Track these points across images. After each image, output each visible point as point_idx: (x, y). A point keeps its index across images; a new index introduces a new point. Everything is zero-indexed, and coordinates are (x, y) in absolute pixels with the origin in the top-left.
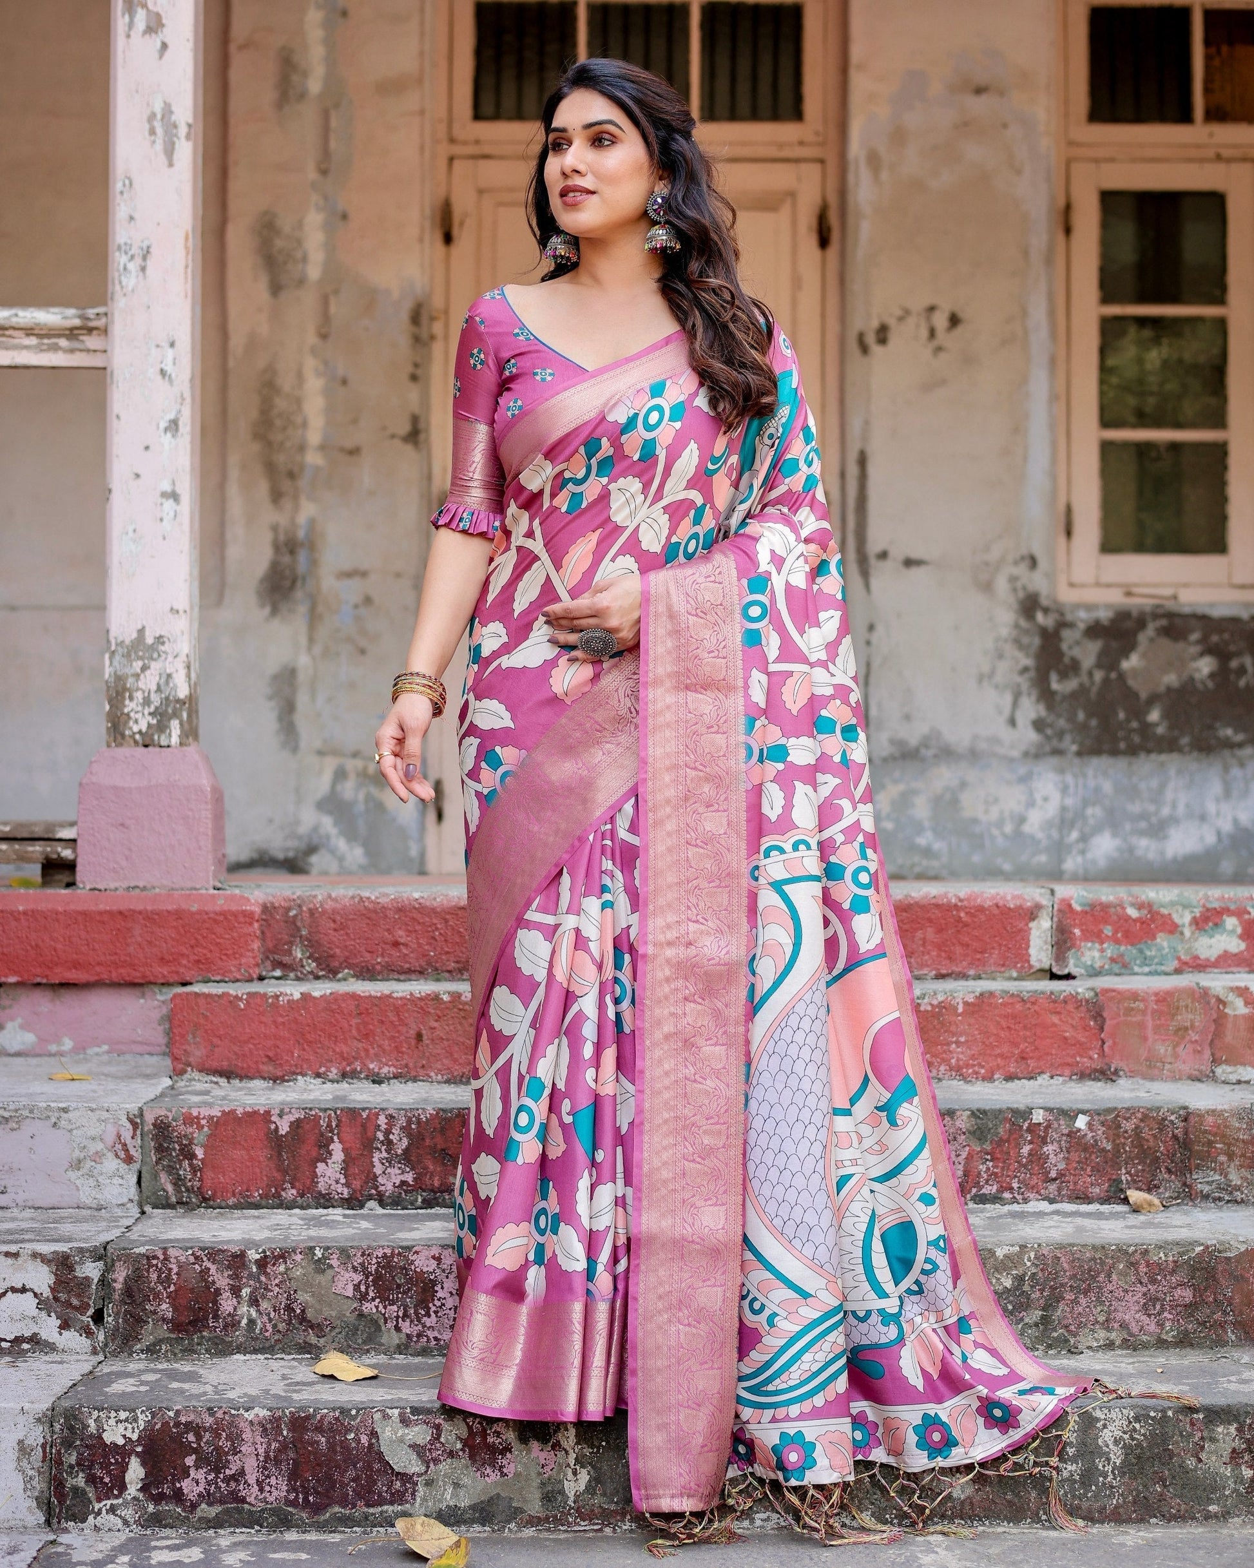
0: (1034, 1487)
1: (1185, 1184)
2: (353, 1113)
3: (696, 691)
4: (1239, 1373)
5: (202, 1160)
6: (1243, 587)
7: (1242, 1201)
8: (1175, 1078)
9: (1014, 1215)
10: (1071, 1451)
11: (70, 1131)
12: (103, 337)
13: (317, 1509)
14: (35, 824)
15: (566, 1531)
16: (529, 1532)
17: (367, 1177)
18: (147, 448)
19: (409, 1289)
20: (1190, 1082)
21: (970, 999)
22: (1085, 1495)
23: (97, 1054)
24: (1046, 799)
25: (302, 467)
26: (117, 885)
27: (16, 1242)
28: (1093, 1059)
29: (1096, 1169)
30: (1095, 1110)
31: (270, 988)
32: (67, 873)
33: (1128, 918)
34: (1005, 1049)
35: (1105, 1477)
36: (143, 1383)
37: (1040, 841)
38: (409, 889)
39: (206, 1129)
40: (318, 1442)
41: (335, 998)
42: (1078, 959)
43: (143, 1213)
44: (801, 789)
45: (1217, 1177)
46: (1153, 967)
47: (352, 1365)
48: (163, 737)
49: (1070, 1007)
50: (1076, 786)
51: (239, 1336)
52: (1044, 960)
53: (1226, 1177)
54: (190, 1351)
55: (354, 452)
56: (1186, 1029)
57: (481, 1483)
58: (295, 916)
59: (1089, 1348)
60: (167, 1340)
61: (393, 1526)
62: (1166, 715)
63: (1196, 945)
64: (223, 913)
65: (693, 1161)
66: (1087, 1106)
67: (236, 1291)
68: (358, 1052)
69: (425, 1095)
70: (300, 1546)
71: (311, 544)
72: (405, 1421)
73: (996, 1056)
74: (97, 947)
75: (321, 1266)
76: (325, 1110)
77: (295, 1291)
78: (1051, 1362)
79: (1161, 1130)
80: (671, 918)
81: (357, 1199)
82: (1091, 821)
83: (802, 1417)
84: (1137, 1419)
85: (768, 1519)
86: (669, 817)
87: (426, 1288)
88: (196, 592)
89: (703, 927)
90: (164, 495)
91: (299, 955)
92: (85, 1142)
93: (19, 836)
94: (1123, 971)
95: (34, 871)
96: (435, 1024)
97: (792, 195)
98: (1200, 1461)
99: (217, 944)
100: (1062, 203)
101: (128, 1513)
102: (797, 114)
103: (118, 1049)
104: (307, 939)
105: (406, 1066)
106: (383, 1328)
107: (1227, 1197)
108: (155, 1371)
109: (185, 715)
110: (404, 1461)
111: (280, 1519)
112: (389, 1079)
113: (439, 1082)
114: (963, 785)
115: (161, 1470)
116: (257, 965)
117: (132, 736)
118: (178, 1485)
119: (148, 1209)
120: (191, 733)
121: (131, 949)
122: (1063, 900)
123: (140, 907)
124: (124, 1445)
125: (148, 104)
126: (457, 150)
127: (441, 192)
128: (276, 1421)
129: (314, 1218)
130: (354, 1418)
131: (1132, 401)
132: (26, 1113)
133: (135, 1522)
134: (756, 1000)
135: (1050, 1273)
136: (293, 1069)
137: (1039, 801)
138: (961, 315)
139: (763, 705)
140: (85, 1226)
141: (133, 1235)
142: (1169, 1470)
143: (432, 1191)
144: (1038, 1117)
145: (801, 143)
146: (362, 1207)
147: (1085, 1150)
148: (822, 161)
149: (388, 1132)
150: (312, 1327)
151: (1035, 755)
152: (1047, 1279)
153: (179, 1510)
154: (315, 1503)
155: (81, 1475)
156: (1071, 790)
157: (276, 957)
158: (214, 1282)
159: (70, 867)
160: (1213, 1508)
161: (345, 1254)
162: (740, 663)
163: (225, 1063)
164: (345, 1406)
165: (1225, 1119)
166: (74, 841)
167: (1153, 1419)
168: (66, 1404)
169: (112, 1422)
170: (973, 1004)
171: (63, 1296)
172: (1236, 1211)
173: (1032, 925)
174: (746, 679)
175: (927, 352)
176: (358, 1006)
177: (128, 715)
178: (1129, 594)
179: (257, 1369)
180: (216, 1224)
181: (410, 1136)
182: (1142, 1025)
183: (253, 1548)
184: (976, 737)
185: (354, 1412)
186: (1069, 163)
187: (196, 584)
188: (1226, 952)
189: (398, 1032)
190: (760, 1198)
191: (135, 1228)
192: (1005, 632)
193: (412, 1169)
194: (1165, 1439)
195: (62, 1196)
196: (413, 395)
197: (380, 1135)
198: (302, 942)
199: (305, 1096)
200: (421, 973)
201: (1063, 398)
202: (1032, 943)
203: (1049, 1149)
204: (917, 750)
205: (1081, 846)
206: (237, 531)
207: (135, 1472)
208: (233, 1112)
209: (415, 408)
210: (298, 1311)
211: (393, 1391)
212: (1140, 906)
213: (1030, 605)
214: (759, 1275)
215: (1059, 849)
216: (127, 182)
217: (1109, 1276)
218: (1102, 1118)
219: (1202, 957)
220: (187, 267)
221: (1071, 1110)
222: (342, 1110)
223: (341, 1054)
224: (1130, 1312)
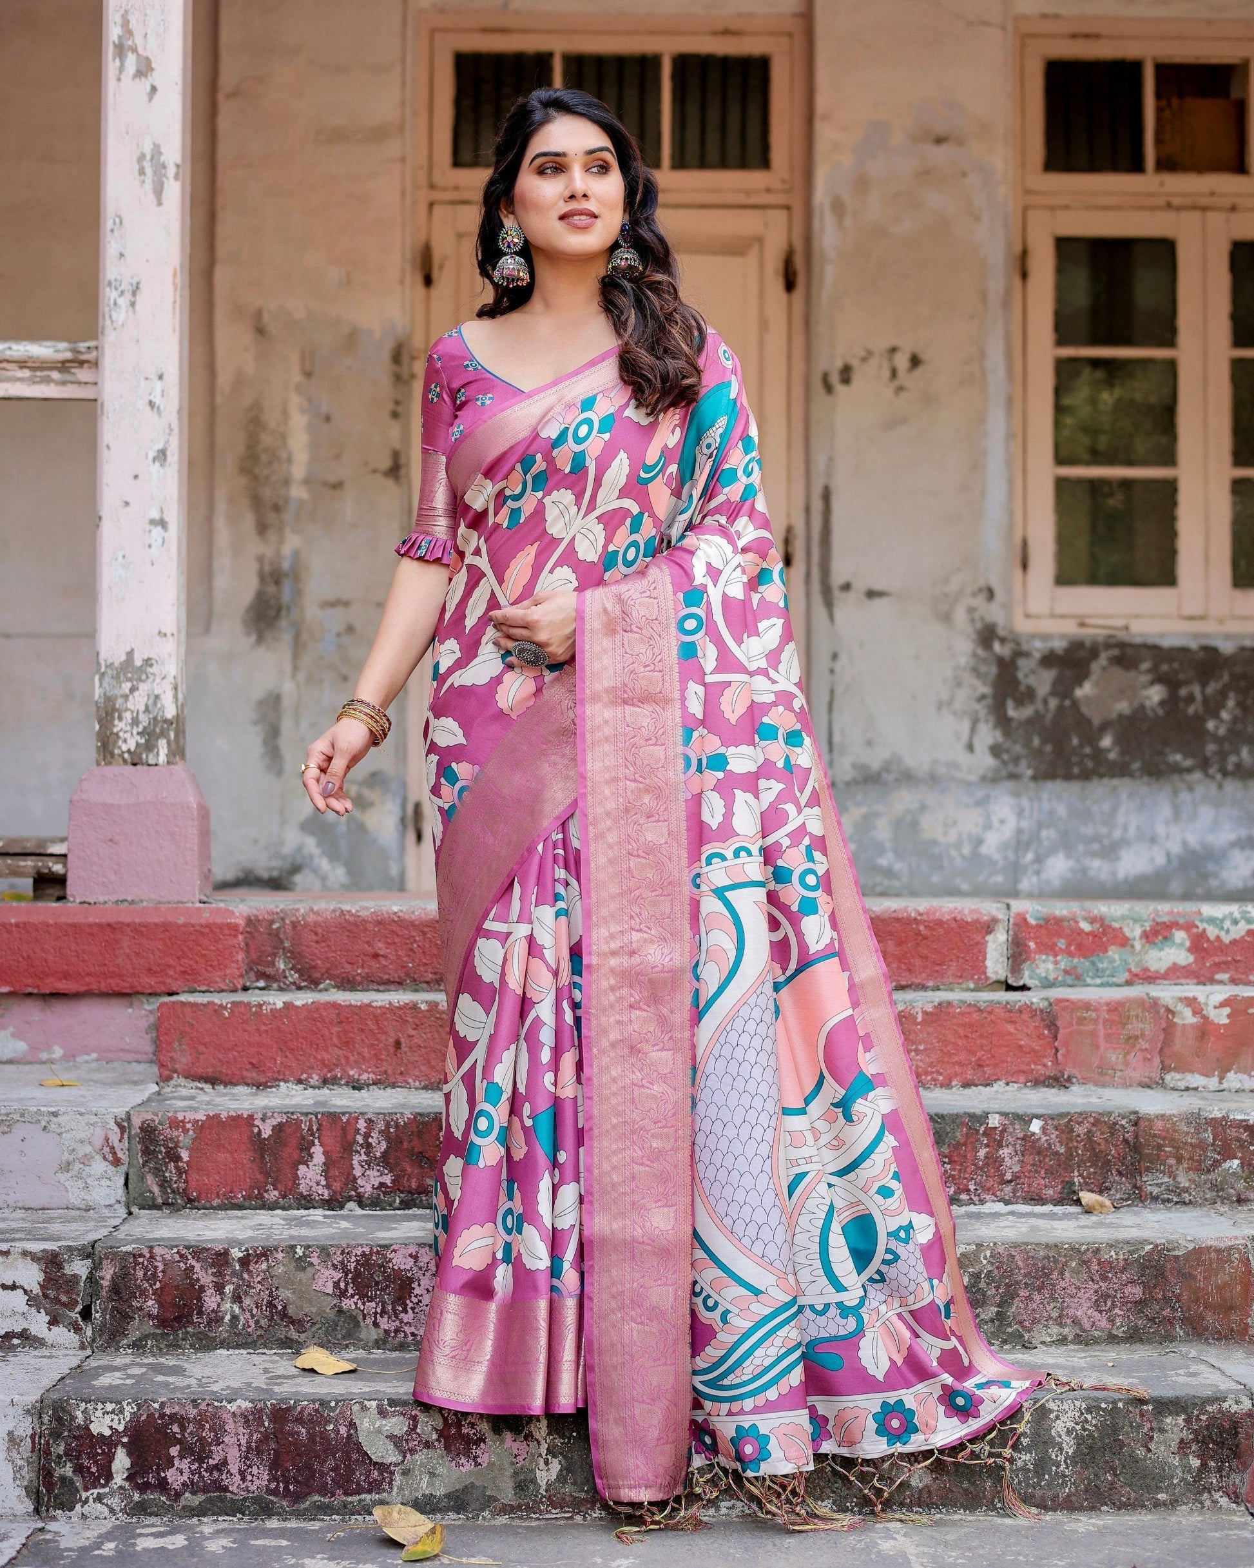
0: (990, 1476)
1: (1135, 1186)
2: (333, 1117)
3: (633, 705)
4: (1187, 1367)
5: (188, 1163)
6: (1191, 618)
7: (1190, 1202)
8: (1126, 1085)
9: (970, 1215)
10: (1025, 1441)
11: (60, 1134)
12: (93, 370)
13: (297, 1498)
14: (27, 840)
15: (538, 1519)
16: (503, 1520)
17: (347, 1179)
18: (136, 477)
19: (387, 1286)
20: (1140, 1089)
21: (929, 1008)
22: (1038, 1484)
23: (86, 1062)
24: (1002, 822)
25: (287, 500)
26: (106, 898)
27: (7, 1241)
28: (1047, 1067)
29: (1050, 1172)
30: (1049, 1115)
31: (253, 997)
32: (58, 887)
33: (1081, 932)
34: (962, 1057)
35: (1058, 1467)
36: (129, 1377)
37: (997, 862)
38: (388, 903)
39: (191, 1132)
40: (298, 1433)
41: (316, 1007)
42: (1033, 971)
43: (130, 1213)
44: (741, 797)
45: (1166, 1179)
46: (1105, 979)
47: (332, 1359)
48: (151, 756)
49: (1025, 1016)
50: (1032, 809)
51: (223, 1331)
52: (1000, 972)
53: (1174, 1179)
54: (175, 1346)
55: (337, 486)
56: (1136, 1038)
57: (455, 1473)
58: (278, 929)
59: (1043, 1343)
60: (154, 1336)
61: (371, 1514)
62: (1117, 741)
63: (1147, 957)
64: (208, 926)
65: (642, 1164)
66: (1040, 1111)
67: (219, 1288)
68: (338, 1060)
69: (402, 1101)
70: (281, 1533)
71: (296, 575)
72: (382, 1413)
73: (954, 1064)
74: (86, 958)
75: (302, 1264)
76: (307, 1114)
77: (277, 1288)
78: (1006, 1356)
79: (1112, 1134)
80: (615, 928)
81: (337, 1200)
82: (1046, 843)
83: (756, 1410)
84: (1089, 1410)
85: (732, 1507)
86: (609, 829)
87: (403, 1286)
88: (184, 616)
89: (645, 935)
90: (153, 522)
91: (282, 967)
92: (74, 1145)
93: (11, 851)
94: (1076, 982)
95: (26, 884)
96: (412, 1032)
97: (759, 240)
98: (1149, 1450)
99: (203, 956)
100: (1018, 249)
101: (114, 1502)
102: (765, 163)
103: (107, 1056)
104: (290, 951)
105: (385, 1072)
106: (362, 1324)
107: (1175, 1198)
108: (140, 1365)
109: (172, 735)
110: (382, 1451)
111: (261, 1507)
112: (368, 1085)
113: (417, 1089)
114: (923, 808)
115: (146, 1460)
116: (241, 976)
117: (121, 755)
118: (163, 1475)
119: (135, 1209)
120: (178, 752)
121: (120, 961)
122: (1018, 914)
123: (128, 920)
124: (111, 1436)
125: (138, 145)
126: (437, 195)
127: (422, 237)
128: (257, 1413)
129: (295, 1218)
130: (333, 1409)
131: (1086, 440)
132: (17, 1117)
133: (121, 1510)
134: (702, 1005)
135: (1005, 1271)
136: (276, 1075)
137: (996, 824)
138: (921, 356)
139: (700, 716)
140: (74, 1226)
141: (120, 1235)
142: (1119, 1459)
143: (410, 1192)
144: (994, 1121)
145: (768, 190)
146: (342, 1207)
147: (1039, 1153)
148: (788, 208)
149: (367, 1136)
150: (293, 1323)
151: (992, 779)
152: (1002, 1277)
153: (163, 1499)
154: (295, 1492)
155: (69, 1464)
156: (1027, 813)
157: (260, 968)
158: (198, 1280)
159: (60, 881)
160: (1162, 1496)
161: (325, 1251)
162: (676, 676)
163: (210, 1070)
164: (324, 1398)
165: (1174, 1124)
166: (65, 856)
167: (1104, 1410)
168: (55, 1396)
169: (99, 1413)
170: (931, 1014)
171: (52, 1293)
172: (1184, 1212)
173: (989, 938)
174: (683, 690)
175: (888, 392)
176: (338, 1015)
177: (117, 734)
178: (1082, 625)
179: (240, 1363)
180: (200, 1224)
181: (388, 1139)
182: (1094, 1034)
183: (235, 1535)
184: (935, 762)
185: (333, 1404)
186: (1025, 210)
187: (183, 609)
188: (1175, 964)
189: (378, 1040)
190: (711, 1198)
191: (122, 1228)
192: (963, 660)
193: (390, 1171)
194: (1115, 1429)
195: (52, 1197)
196: (394, 431)
197: (360, 1139)
198: (284, 954)
199: (287, 1101)
200: (400, 984)
201: (1020, 436)
202: (988, 956)
203: (1005, 1152)
204: (879, 774)
205: (1036, 866)
206: (223, 562)
207: (121, 1462)
208: (217, 1116)
209: (396, 444)
210: (280, 1308)
211: (372, 1384)
212: (1092, 921)
213: (987, 635)
214: (710, 1274)
215: (1015, 870)
216: (117, 220)
217: (1062, 1273)
218: (1056, 1122)
219: (1152, 969)
220: (175, 302)
221: (1026, 1114)
222: (323, 1114)
223: (322, 1061)
224: (1082, 1309)
